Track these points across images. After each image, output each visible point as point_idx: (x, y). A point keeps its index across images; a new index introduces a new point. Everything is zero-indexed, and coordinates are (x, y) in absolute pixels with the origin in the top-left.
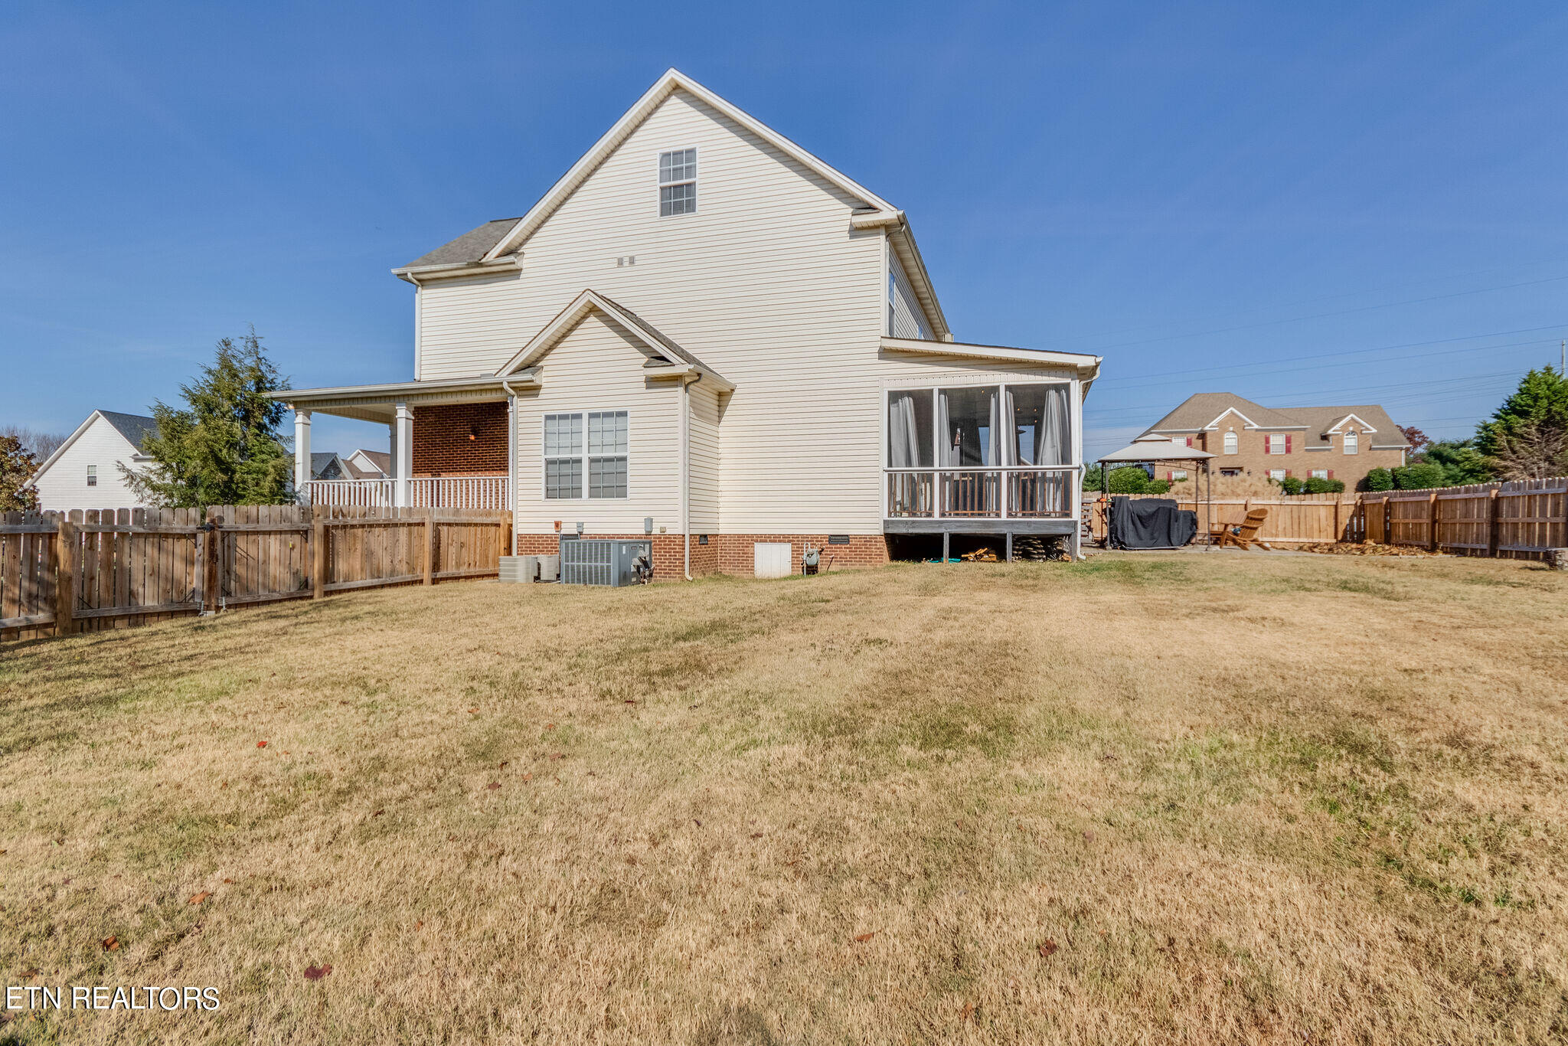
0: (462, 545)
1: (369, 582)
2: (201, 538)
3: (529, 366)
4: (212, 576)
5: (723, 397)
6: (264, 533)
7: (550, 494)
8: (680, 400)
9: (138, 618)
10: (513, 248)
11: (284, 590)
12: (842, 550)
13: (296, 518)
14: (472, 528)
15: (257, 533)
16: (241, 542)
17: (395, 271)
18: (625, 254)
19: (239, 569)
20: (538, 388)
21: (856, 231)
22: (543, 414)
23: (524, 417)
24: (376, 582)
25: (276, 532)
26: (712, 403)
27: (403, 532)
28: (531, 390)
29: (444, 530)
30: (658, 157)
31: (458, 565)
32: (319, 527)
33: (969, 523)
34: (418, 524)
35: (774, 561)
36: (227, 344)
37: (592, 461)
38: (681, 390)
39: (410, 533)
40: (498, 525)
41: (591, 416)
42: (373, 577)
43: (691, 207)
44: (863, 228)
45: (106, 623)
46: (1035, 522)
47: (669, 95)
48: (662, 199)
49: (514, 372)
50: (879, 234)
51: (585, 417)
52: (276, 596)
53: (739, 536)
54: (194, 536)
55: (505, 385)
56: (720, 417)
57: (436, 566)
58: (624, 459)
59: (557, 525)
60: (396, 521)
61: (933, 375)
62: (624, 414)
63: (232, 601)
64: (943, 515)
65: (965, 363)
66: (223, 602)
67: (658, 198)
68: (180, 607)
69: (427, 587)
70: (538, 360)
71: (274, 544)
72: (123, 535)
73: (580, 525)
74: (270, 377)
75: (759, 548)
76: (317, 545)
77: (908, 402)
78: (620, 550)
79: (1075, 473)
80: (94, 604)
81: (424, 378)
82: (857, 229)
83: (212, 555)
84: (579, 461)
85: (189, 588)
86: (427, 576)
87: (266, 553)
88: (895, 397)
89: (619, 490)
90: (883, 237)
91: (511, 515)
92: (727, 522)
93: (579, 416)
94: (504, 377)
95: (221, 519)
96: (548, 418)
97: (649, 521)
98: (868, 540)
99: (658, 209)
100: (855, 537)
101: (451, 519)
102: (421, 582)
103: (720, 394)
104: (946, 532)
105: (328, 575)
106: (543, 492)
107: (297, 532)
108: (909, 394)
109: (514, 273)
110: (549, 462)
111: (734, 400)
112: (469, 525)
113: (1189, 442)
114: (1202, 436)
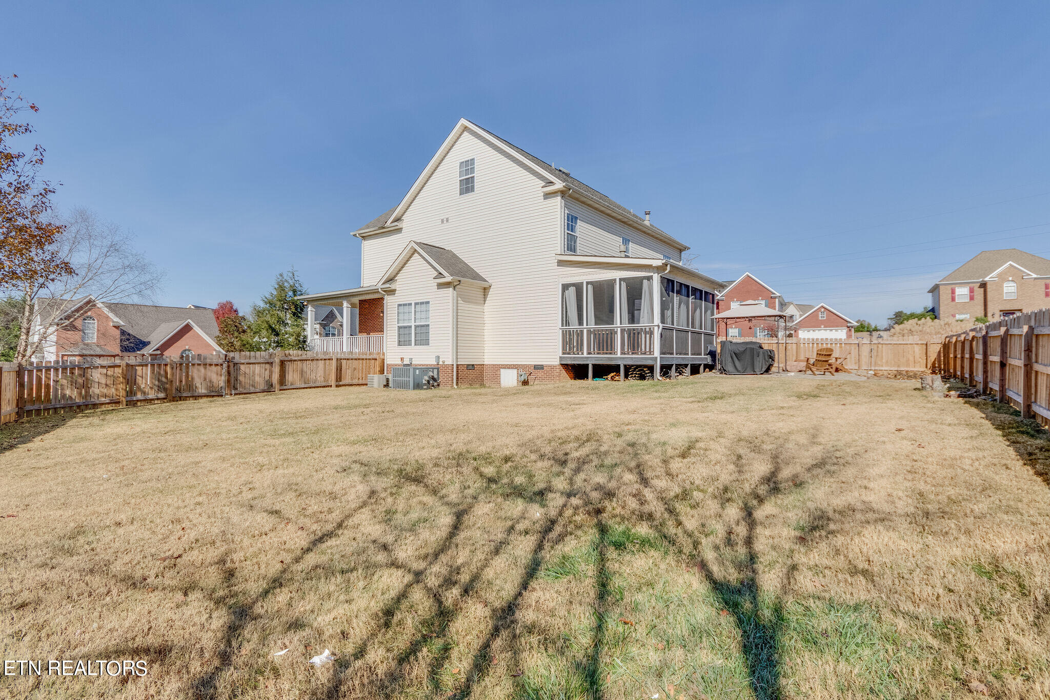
0: (355, 369)
1: (303, 386)
2: (225, 365)
3: (391, 280)
4: (229, 381)
5: (486, 290)
6: (253, 363)
7: (400, 343)
8: (451, 295)
9: (196, 397)
10: (398, 217)
11: (262, 388)
12: (540, 373)
13: (267, 357)
14: (361, 361)
15: (250, 364)
16: (242, 367)
17: (352, 234)
18: (444, 217)
19: (241, 378)
20: (395, 290)
21: (547, 196)
22: (397, 304)
23: (390, 303)
24: (306, 386)
25: (258, 363)
26: (480, 294)
27: (321, 363)
28: (392, 292)
29: (344, 362)
30: (458, 165)
31: (352, 379)
32: (277, 360)
33: (603, 358)
34: (329, 359)
35: (509, 379)
36: (281, 275)
37: (416, 327)
38: (451, 289)
39: (325, 363)
40: (376, 359)
41: (416, 304)
42: (305, 383)
43: (472, 190)
44: (550, 194)
45: (185, 398)
46: (635, 358)
47: (463, 131)
48: (460, 186)
49: (384, 284)
50: (557, 196)
51: (413, 305)
52: (258, 390)
53: (493, 365)
54: (222, 365)
55: (380, 290)
56: (485, 301)
57: (339, 378)
58: (428, 326)
59: (402, 359)
60: (317, 358)
61: (584, 274)
62: (428, 303)
63: (237, 392)
64: (589, 353)
65: (599, 266)
66: (233, 392)
67: (458, 186)
68: (214, 394)
69: (334, 388)
70: (395, 276)
71: (257, 368)
72: (193, 365)
73: (411, 359)
74: (300, 288)
75: (502, 370)
76: (276, 369)
77: (572, 290)
78: (414, 372)
79: (656, 328)
80: (182, 391)
81: (365, 286)
82: (547, 194)
83: (229, 373)
84: (410, 327)
85: (220, 386)
86: (333, 383)
87: (254, 372)
88: (565, 287)
89: (426, 342)
90: (559, 198)
91: (384, 354)
92: (489, 359)
93: (410, 304)
94: (380, 286)
95: (233, 358)
96: (399, 305)
97: (438, 358)
98: (552, 367)
99: (458, 192)
100: (547, 366)
101: (347, 356)
102: (331, 386)
103: (485, 289)
104: (590, 363)
105: (282, 380)
106: (397, 343)
107: (268, 363)
108: (573, 285)
109: (399, 230)
110: (399, 328)
111: (491, 292)
112: (359, 359)
113: (972, 291)
114: (983, 285)
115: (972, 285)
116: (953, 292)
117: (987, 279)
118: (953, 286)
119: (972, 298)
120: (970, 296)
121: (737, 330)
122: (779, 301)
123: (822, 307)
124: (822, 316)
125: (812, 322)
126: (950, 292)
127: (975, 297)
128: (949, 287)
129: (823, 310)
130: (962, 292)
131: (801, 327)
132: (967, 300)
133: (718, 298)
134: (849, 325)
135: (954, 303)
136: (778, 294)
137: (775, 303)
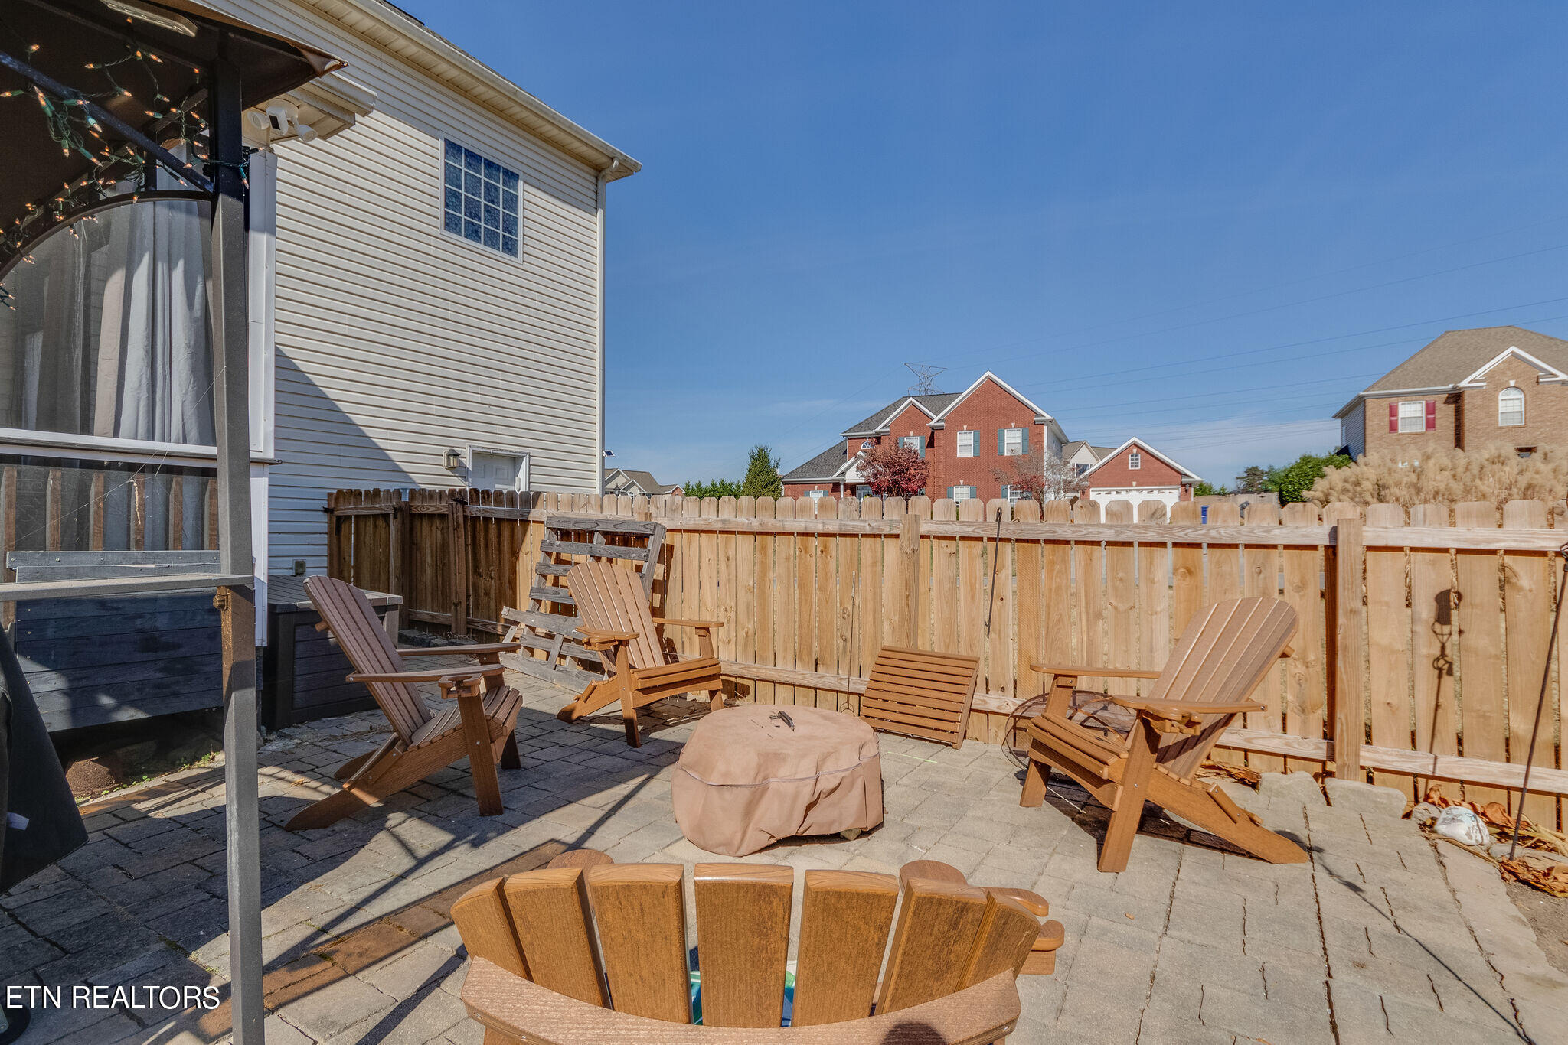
113: (1430, 409)
114: (1456, 398)
115: (1431, 398)
116: (1393, 412)
117: (1464, 384)
118: (1393, 400)
119: (1430, 425)
120: (1427, 420)
121: (967, 490)
122: (1051, 431)
123: (1135, 444)
124: (1134, 463)
125: (1115, 475)
126: (1388, 411)
127: (1437, 422)
128: (1385, 403)
129: (1135, 451)
130: (1411, 411)
131: (1093, 485)
132: (1421, 428)
133: (932, 423)
134: (1184, 480)
135: (1394, 435)
136: (1047, 417)
137: (1041, 434)
